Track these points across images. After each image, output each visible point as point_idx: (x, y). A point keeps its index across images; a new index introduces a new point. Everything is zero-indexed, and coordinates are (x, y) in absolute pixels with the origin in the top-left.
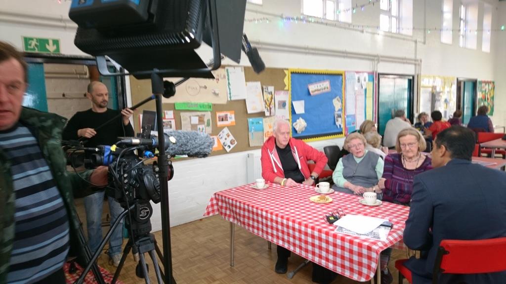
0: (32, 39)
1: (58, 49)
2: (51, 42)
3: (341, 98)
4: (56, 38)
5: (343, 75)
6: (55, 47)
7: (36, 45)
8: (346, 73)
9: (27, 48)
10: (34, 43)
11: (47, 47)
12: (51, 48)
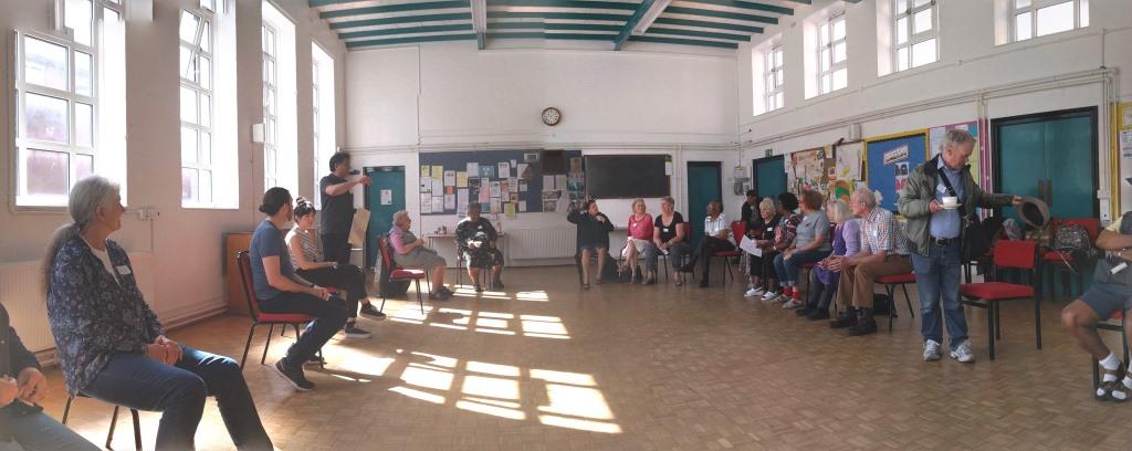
0: (767, 151)
4: (771, 148)
5: (927, 135)
8: (930, 131)
9: (766, 155)
11: (770, 153)
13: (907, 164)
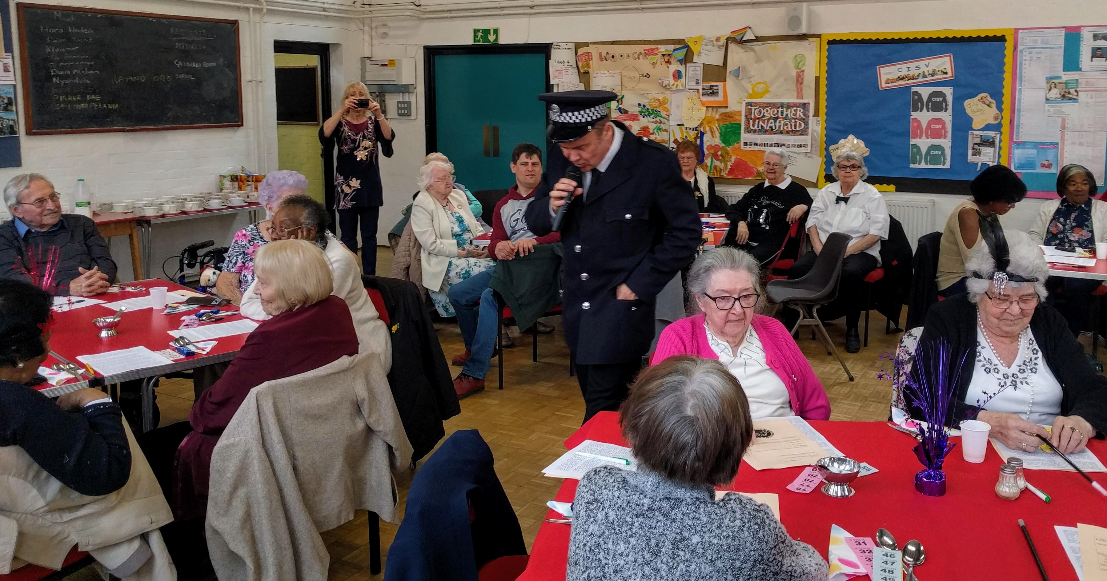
0: (478, 31)
1: (496, 39)
2: (492, 32)
3: (997, 96)
4: (495, 27)
5: (1010, 40)
6: (494, 37)
7: (481, 36)
8: (1021, 34)
9: (475, 41)
10: (480, 34)
11: (489, 37)
12: (492, 38)
13: (948, 91)
